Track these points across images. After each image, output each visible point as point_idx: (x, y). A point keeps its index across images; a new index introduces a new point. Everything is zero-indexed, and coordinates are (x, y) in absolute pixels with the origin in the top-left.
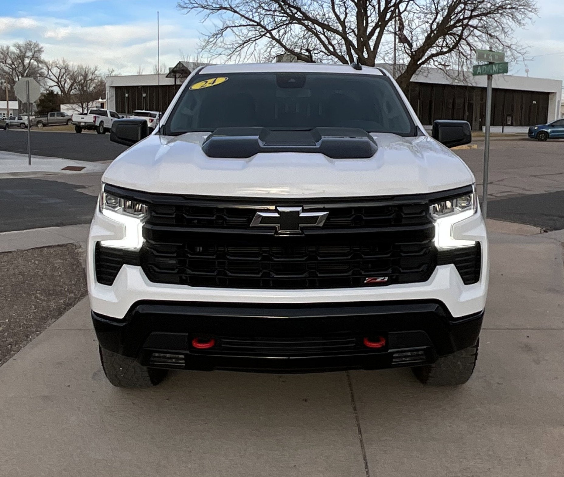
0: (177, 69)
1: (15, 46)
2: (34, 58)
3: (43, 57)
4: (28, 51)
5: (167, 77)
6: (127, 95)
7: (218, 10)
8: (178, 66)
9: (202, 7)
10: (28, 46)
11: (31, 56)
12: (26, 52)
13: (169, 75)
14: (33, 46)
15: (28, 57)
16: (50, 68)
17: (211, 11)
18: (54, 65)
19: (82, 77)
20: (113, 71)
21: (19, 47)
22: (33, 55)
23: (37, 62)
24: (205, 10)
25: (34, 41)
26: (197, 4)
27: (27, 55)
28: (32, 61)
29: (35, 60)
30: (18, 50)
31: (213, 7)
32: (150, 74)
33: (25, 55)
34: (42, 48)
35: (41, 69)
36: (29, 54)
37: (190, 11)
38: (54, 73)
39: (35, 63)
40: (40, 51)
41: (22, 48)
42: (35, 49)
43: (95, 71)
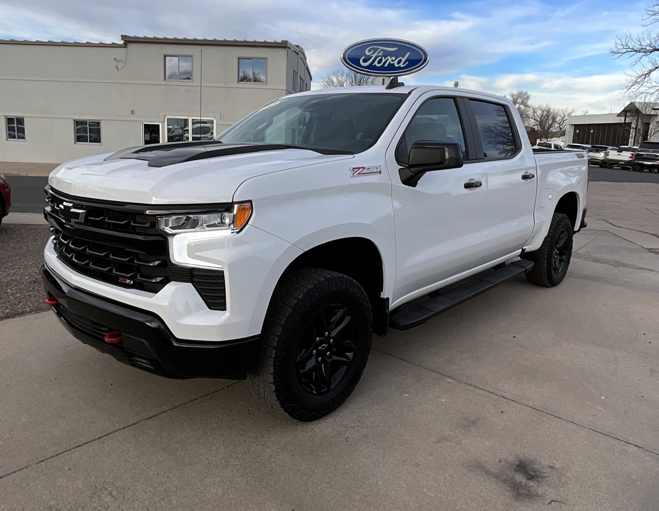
0: (628, 109)
1: (510, 95)
2: (523, 104)
3: (530, 103)
4: (519, 98)
5: (617, 116)
6: (592, 131)
7: (651, 52)
8: (630, 106)
9: (636, 51)
10: (520, 95)
11: (521, 102)
12: (517, 99)
13: (620, 115)
14: (523, 94)
15: (518, 103)
16: (536, 110)
17: (644, 54)
18: (539, 108)
19: (561, 118)
20: (587, 112)
21: (513, 96)
22: (522, 101)
23: (524, 106)
24: (638, 53)
25: (524, 91)
26: (630, 48)
27: (518, 101)
28: (521, 106)
29: (523, 105)
30: (512, 98)
31: (646, 50)
32: (608, 113)
33: (516, 101)
34: (529, 96)
35: (528, 111)
36: (519, 101)
37: (621, 55)
38: (538, 114)
39: (523, 107)
40: (528, 98)
41: (515, 97)
42: (525, 97)
43: (572, 113)
